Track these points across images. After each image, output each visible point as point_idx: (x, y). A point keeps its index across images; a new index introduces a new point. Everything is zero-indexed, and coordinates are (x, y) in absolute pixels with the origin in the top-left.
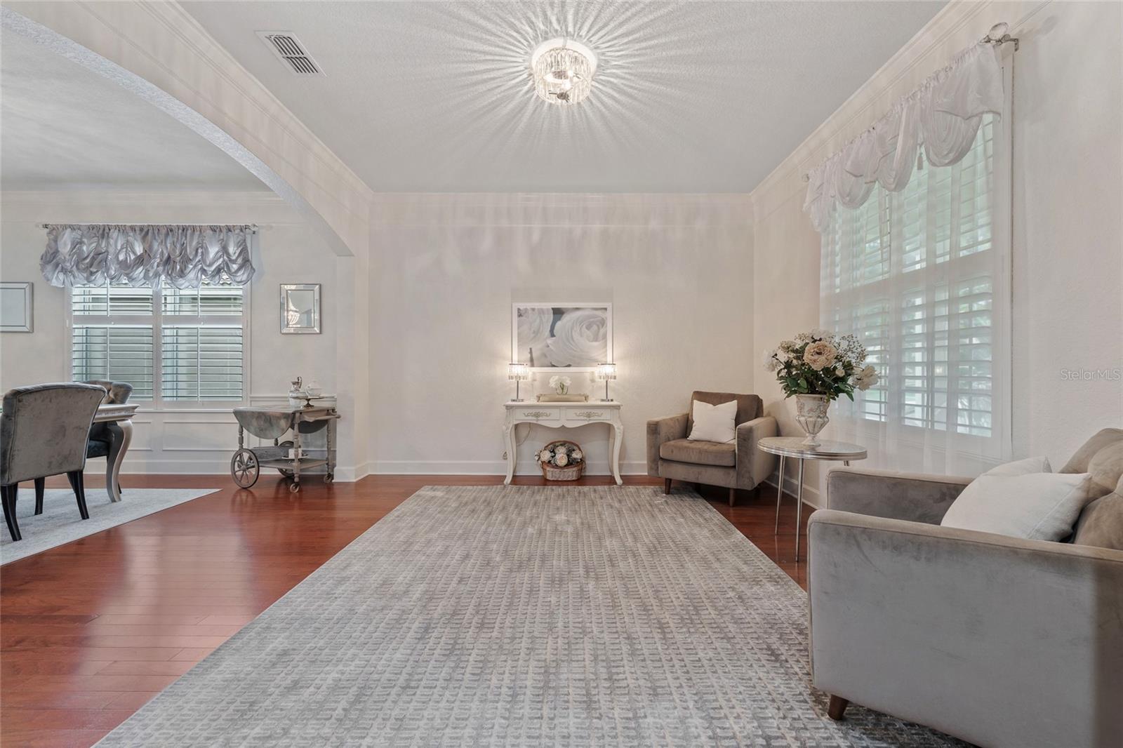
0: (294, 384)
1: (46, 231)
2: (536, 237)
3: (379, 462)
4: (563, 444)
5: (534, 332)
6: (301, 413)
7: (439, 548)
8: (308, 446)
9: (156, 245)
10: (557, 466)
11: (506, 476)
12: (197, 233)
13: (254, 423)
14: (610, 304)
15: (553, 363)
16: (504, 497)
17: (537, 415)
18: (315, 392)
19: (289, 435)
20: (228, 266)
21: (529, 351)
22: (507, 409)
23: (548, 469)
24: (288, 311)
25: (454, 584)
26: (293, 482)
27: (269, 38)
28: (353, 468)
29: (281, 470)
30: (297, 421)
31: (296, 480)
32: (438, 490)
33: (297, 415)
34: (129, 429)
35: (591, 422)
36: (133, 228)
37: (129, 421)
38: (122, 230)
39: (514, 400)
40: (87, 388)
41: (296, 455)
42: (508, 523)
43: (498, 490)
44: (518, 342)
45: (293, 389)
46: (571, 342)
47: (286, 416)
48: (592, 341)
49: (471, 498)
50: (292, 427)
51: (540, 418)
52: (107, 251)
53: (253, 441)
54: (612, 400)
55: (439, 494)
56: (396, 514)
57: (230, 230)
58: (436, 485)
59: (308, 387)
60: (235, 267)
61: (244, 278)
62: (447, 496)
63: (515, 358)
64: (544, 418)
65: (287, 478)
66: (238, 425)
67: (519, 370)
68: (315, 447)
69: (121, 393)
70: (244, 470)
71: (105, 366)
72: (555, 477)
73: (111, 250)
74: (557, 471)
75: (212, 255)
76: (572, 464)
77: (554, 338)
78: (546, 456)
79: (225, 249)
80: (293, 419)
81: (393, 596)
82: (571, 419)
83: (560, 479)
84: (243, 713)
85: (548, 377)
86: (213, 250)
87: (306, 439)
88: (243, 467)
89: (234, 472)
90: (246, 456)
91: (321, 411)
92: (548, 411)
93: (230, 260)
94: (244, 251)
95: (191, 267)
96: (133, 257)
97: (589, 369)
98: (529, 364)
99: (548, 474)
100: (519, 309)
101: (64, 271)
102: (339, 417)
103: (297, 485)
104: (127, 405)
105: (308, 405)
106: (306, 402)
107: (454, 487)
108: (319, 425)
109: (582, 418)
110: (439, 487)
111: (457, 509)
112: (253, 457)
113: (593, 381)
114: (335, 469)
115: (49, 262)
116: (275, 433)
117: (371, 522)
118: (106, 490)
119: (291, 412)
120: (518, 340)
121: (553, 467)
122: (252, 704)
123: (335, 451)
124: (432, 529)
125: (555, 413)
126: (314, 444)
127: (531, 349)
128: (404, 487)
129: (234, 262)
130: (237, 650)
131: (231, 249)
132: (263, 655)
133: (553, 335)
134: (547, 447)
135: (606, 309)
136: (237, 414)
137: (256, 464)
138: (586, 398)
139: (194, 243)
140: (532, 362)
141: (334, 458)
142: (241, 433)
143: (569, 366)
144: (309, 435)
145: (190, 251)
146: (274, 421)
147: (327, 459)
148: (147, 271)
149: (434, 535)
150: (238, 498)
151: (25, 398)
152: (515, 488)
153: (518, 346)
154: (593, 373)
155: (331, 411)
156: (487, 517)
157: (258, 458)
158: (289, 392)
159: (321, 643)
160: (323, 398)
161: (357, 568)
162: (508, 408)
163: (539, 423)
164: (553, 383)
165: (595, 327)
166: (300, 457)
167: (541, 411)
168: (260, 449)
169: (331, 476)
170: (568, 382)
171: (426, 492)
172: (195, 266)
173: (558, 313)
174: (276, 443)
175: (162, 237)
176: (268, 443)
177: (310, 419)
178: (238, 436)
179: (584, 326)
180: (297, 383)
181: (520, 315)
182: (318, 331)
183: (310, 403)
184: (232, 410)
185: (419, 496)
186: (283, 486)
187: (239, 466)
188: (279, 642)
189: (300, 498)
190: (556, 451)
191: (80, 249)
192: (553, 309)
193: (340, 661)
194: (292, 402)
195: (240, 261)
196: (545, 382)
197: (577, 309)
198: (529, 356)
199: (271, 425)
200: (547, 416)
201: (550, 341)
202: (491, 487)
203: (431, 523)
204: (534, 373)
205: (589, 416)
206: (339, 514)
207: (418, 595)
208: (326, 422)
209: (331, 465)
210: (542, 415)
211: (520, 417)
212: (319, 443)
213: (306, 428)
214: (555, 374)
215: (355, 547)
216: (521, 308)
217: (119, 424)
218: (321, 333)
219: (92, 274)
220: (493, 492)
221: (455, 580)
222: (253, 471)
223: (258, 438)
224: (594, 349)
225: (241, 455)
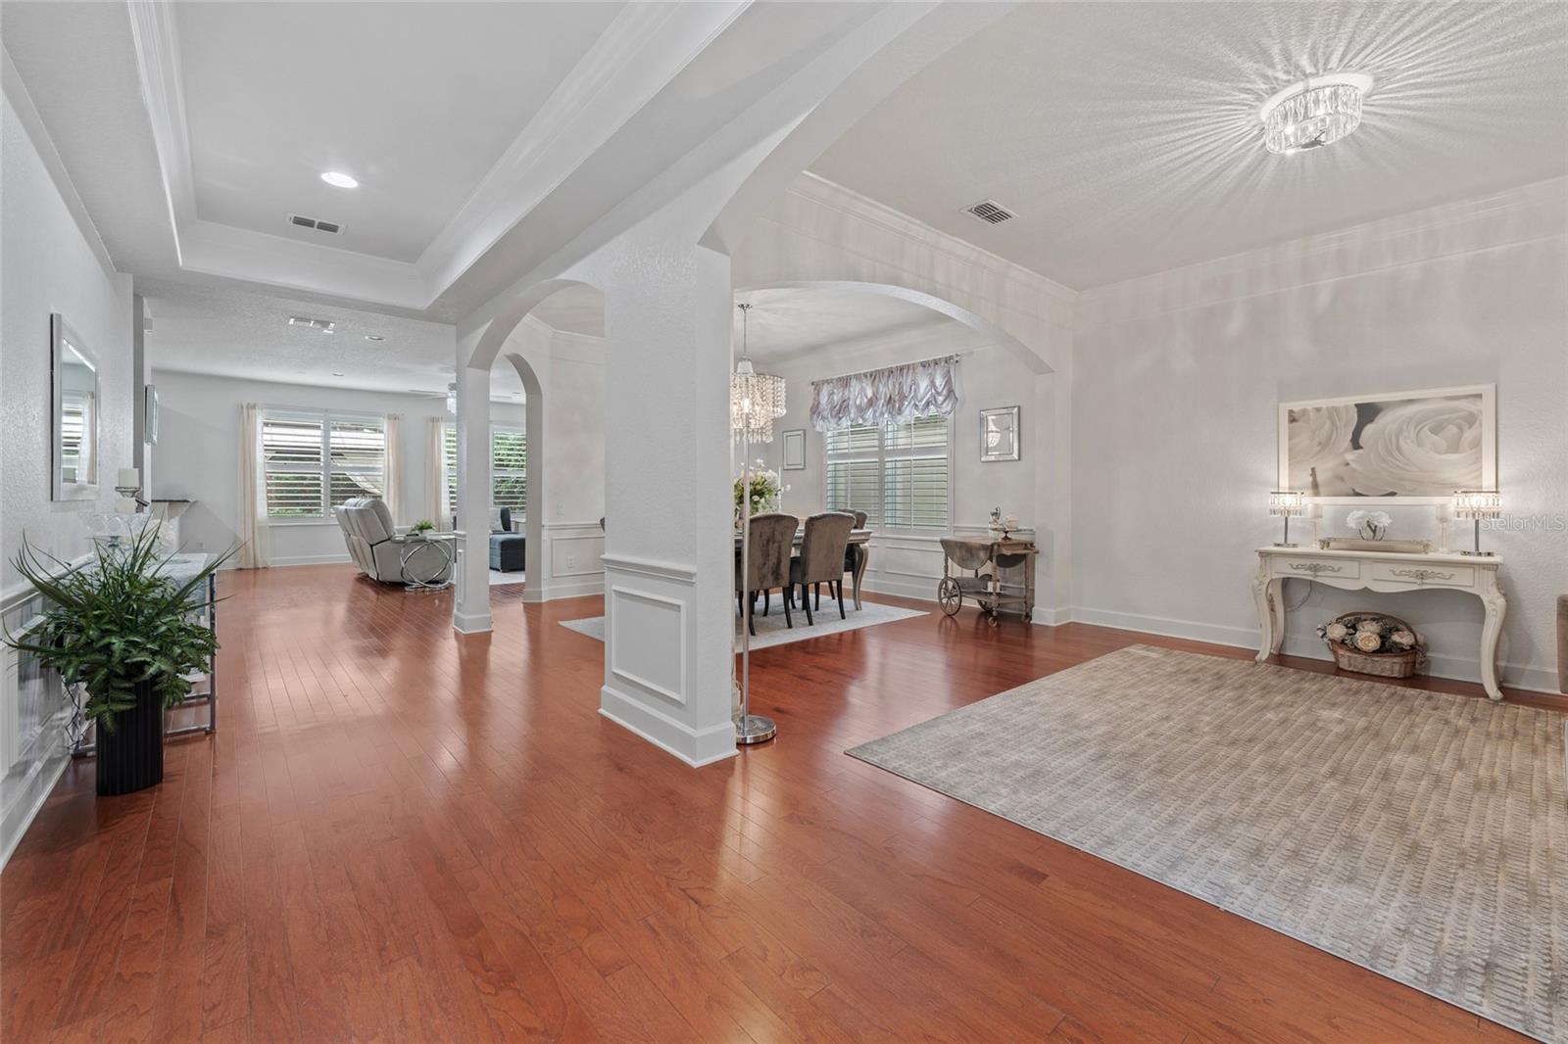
0: (993, 514)
1: (813, 387)
2: (1323, 299)
3: (1083, 609)
4: (1377, 618)
5: (1320, 443)
6: (999, 545)
7: (1137, 702)
8: (1006, 582)
9: (881, 387)
10: (1357, 650)
11: (1258, 651)
12: (911, 371)
13: (958, 553)
14: (1491, 387)
15: (1357, 490)
16: (1248, 675)
17: (1315, 569)
18: (1014, 524)
19: (988, 568)
20: (935, 400)
21: (1310, 472)
22: (1262, 557)
23: (1341, 652)
24: (987, 432)
25: (1142, 735)
26: (992, 615)
27: (970, 211)
28: (1053, 611)
29: (980, 602)
30: (995, 554)
31: (994, 613)
32: (1152, 650)
33: (996, 547)
34: (866, 550)
35: (1425, 587)
36: (865, 375)
37: (867, 544)
38: (857, 377)
39: (1279, 545)
40: (844, 516)
41: (995, 589)
42: (1240, 702)
43: (1243, 666)
44: (1290, 460)
45: (992, 520)
46: (1398, 455)
47: (985, 548)
48: (1446, 453)
49: (1198, 667)
50: (991, 559)
51: (1319, 574)
52: (849, 399)
53: (957, 571)
54: (1489, 554)
55: (1153, 655)
56: (1094, 664)
57: (937, 364)
58: (1152, 645)
59: (1006, 518)
60: (940, 399)
61: (949, 408)
62: (1164, 659)
63: (1284, 483)
64: (1328, 573)
65: (987, 612)
66: (944, 554)
67: (1288, 501)
68: (1014, 583)
69: (861, 520)
70: (949, 598)
71: (846, 496)
72: (1355, 666)
73: (852, 397)
74: (1360, 658)
75: (922, 391)
76: (1389, 651)
77: (1360, 451)
78: (1338, 632)
79: (933, 383)
80: (992, 551)
81: (1076, 726)
82: (1387, 580)
83: (1365, 671)
84: (954, 755)
85: (1346, 511)
86: (924, 384)
87: (1005, 574)
88: (948, 595)
89: (941, 599)
90: (950, 584)
91: (1018, 544)
92: (1336, 564)
93: (938, 393)
94: (948, 382)
95: (906, 403)
96: (866, 400)
97: (1437, 500)
98: (1311, 491)
99: (1341, 660)
100: (1291, 412)
101: (823, 418)
102: (1037, 552)
103: (995, 619)
104: (865, 530)
105: (1006, 538)
106: (1004, 535)
107: (1177, 652)
108: (1015, 560)
109: (1407, 579)
110: (1157, 648)
111: (1171, 674)
112: (956, 586)
113: (1443, 520)
114: (1034, 609)
115: (814, 413)
116: (976, 564)
117: (1064, 666)
118: (852, 601)
119: (989, 544)
120: (1289, 456)
121: (1350, 650)
122: (960, 752)
123: (1033, 590)
124: (1133, 686)
125: (1351, 568)
126: (1013, 577)
127: (1313, 469)
128: (1109, 640)
129: (939, 394)
130: (949, 722)
131: (938, 383)
132: (966, 730)
133: (1356, 444)
134: (1342, 618)
135: (1479, 396)
136: (944, 543)
137: (958, 593)
138: (1426, 546)
139: (909, 381)
140: (1315, 487)
141: (1033, 598)
142: (946, 562)
143: (1393, 494)
144: (1007, 569)
145: (906, 389)
146: (974, 552)
147: (1025, 597)
148: (875, 411)
149: (1132, 692)
150: (944, 624)
151: (817, 523)
152: (1273, 668)
153: (1290, 465)
154: (1443, 507)
155: (1029, 546)
156: (1209, 691)
157: (961, 588)
158: (987, 523)
159: (1009, 737)
160: (1021, 530)
161: (1045, 697)
162: (1263, 555)
163: (1318, 580)
164: (1352, 522)
165: (1453, 429)
166: (998, 591)
167: (1322, 563)
168: (962, 579)
169: (1028, 616)
170: (1384, 521)
171: (1137, 650)
172: (909, 403)
173: (1367, 413)
174: (977, 575)
175: (886, 379)
176: (969, 574)
177: (1008, 553)
178: (944, 564)
179: (1426, 428)
180: (996, 514)
181: (1293, 420)
182: (1017, 458)
183: (1009, 535)
184: (938, 539)
185: (1127, 653)
186: (983, 619)
187: (945, 594)
188: (979, 727)
189: (999, 633)
190: (1359, 627)
191: (833, 399)
192: (1356, 405)
193: (1021, 751)
194: (992, 534)
195: (945, 392)
196: (1339, 519)
197: (1410, 401)
198: (1311, 479)
199: (972, 555)
200: (1333, 570)
201: (1351, 456)
202: (1233, 661)
203: (1132, 681)
204: (1317, 506)
205: (1422, 576)
206: (1038, 653)
207: (1100, 732)
208: (1023, 557)
209: (1028, 602)
210: (1325, 568)
211: (1284, 569)
212: (1017, 579)
213: (1005, 561)
214: (1359, 507)
215: (1045, 682)
216: (1295, 409)
217: (861, 545)
218: (1019, 459)
219: (840, 419)
220: (1233, 668)
221: (1145, 732)
222: (956, 599)
223: (960, 568)
224: (1453, 467)
225: (946, 583)
